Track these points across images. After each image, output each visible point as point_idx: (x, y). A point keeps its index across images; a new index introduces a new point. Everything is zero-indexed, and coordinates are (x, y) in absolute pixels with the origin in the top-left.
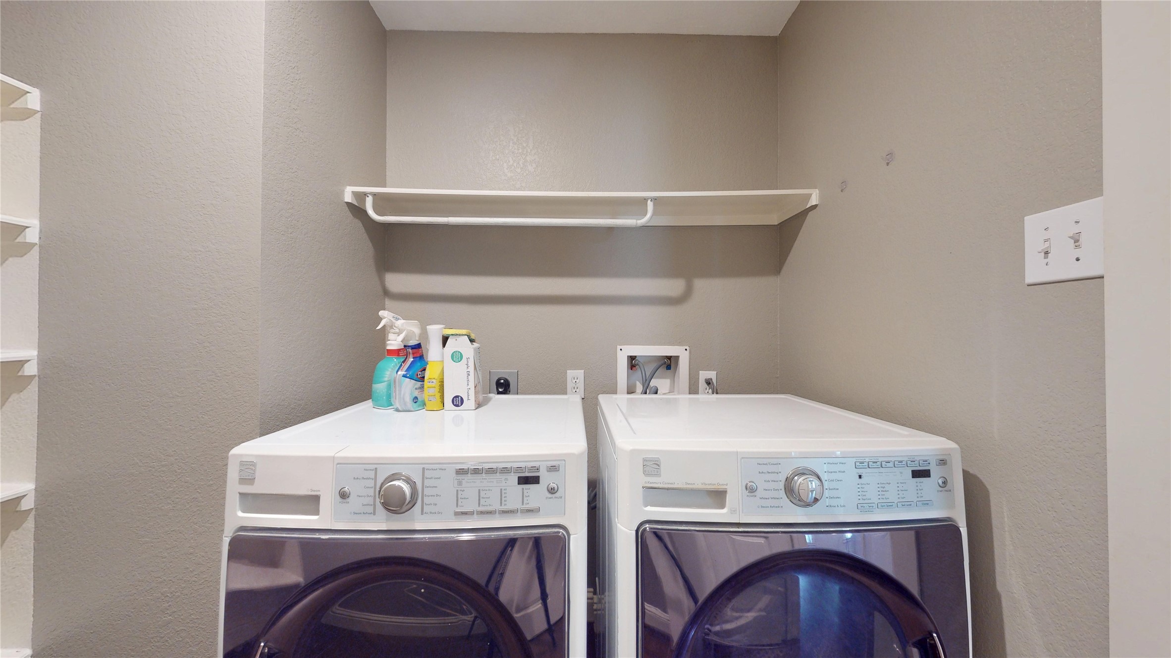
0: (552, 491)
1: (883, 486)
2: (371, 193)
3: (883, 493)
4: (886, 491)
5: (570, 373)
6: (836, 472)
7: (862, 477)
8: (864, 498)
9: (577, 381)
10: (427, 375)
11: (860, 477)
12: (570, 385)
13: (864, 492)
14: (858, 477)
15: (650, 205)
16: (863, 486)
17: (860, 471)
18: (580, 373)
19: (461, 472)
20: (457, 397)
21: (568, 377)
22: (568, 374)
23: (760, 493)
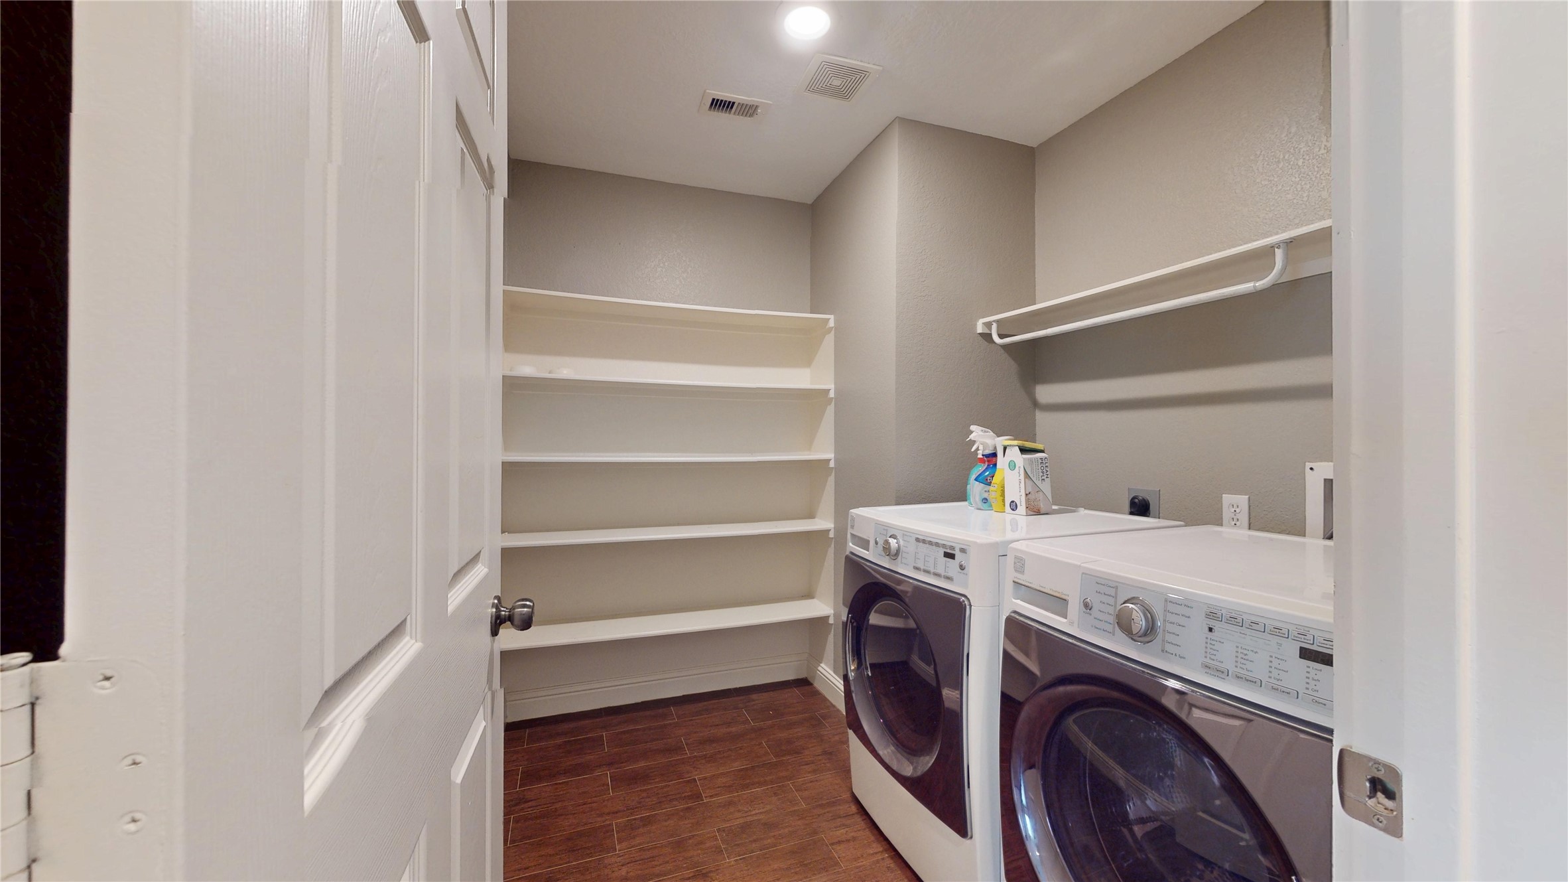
0: (962, 568)
1: (1245, 652)
2: (994, 321)
3: (1243, 661)
4: (1247, 660)
5: (1227, 499)
6: (1179, 615)
7: (1213, 630)
8: (1213, 657)
9: (1238, 511)
10: (995, 480)
11: (1211, 630)
12: (1227, 513)
13: (1214, 650)
14: (1207, 629)
15: (1279, 253)
16: (1213, 643)
17: (1212, 623)
18: (1242, 500)
19: (918, 540)
20: (1013, 502)
21: (1223, 502)
22: (1223, 498)
23: (1095, 611)
